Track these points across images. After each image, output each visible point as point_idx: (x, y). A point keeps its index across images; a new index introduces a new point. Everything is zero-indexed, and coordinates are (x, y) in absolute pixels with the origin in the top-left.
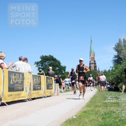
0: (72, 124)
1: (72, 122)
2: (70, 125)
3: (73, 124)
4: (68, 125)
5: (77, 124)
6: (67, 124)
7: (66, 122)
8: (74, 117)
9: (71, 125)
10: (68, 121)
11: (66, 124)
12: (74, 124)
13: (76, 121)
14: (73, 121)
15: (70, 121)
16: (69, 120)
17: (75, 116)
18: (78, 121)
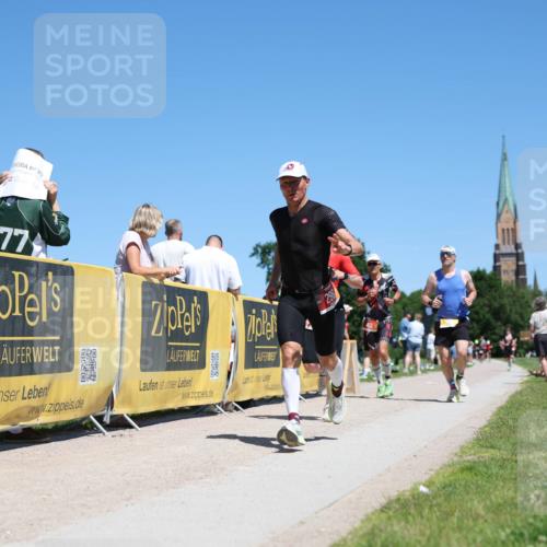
0: (410, 518)
1: (412, 511)
2: (403, 523)
3: (418, 520)
4: (395, 522)
5: (435, 519)
6: (389, 518)
7: (384, 509)
8: (423, 489)
9: (407, 522)
10: (397, 506)
11: (383, 516)
12: (422, 517)
13: (431, 507)
14: (415, 505)
15: (404, 506)
16: (398, 500)
17: (424, 485)
18: (439, 505)
